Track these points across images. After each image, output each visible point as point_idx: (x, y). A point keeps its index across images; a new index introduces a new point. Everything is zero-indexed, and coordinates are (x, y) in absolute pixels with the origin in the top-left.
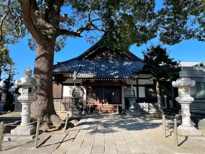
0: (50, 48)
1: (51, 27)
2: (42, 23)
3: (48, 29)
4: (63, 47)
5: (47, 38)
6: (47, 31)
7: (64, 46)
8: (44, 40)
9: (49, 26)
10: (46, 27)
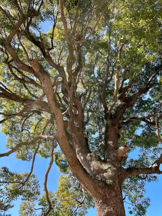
0: (115, 201)
1: (109, 167)
2: (96, 166)
3: (106, 171)
4: (148, 205)
5: (106, 184)
6: (105, 174)
7: (149, 203)
8: (102, 188)
9: (105, 167)
10: (102, 169)
